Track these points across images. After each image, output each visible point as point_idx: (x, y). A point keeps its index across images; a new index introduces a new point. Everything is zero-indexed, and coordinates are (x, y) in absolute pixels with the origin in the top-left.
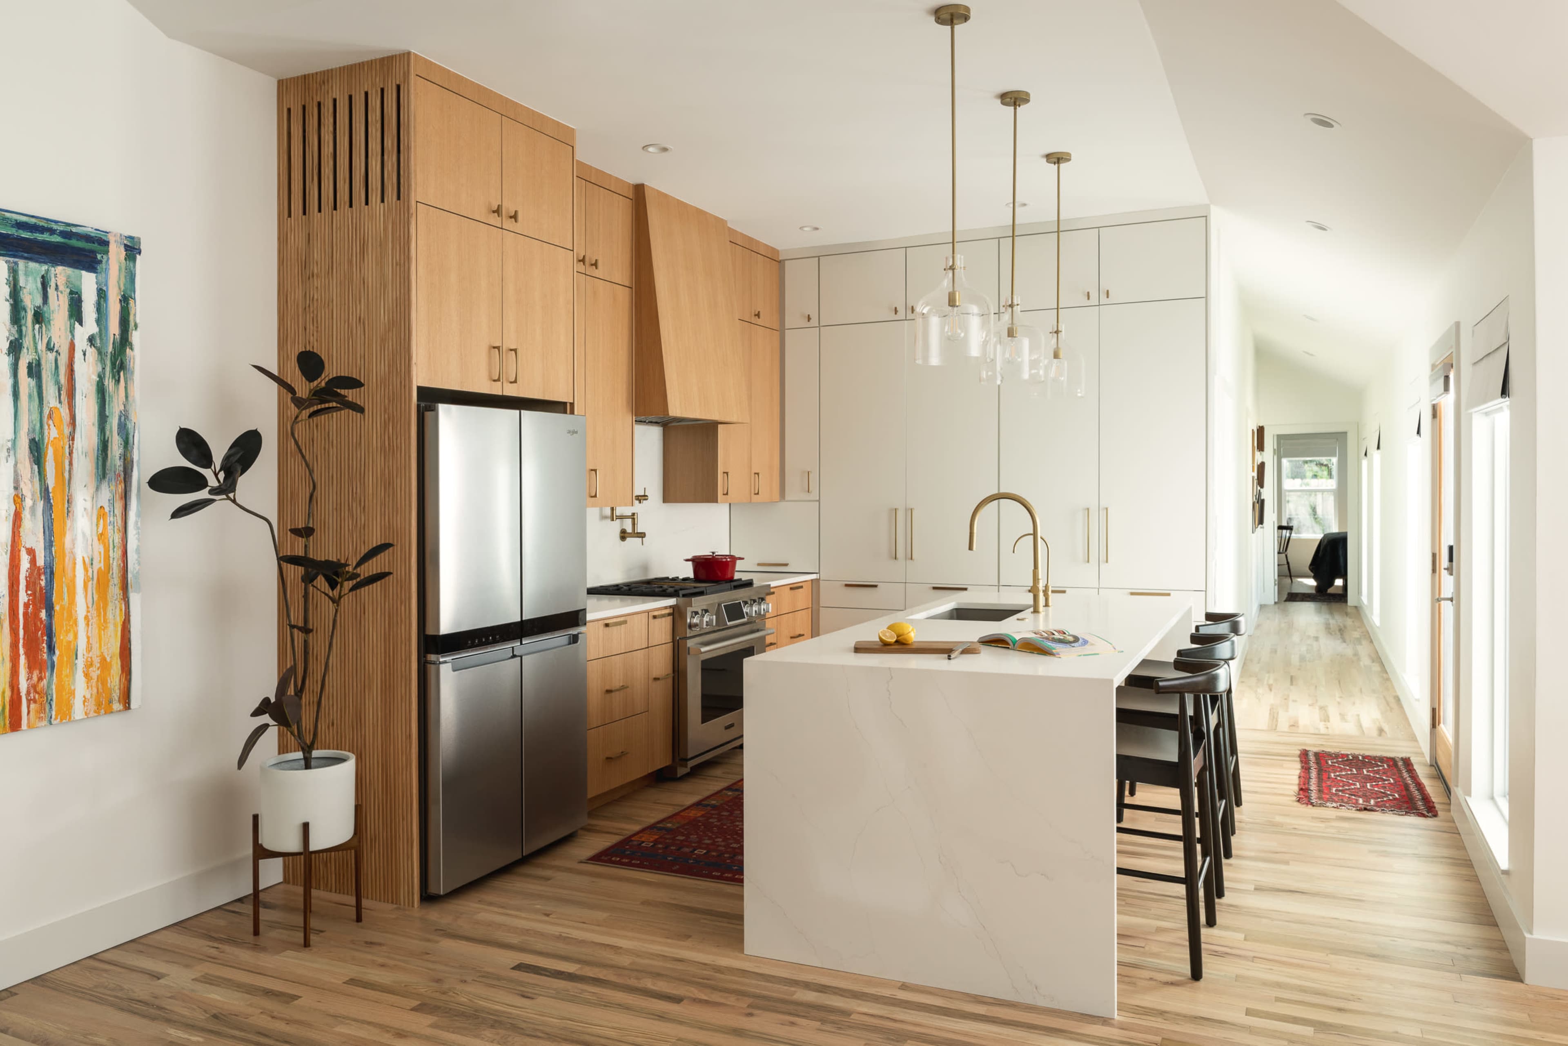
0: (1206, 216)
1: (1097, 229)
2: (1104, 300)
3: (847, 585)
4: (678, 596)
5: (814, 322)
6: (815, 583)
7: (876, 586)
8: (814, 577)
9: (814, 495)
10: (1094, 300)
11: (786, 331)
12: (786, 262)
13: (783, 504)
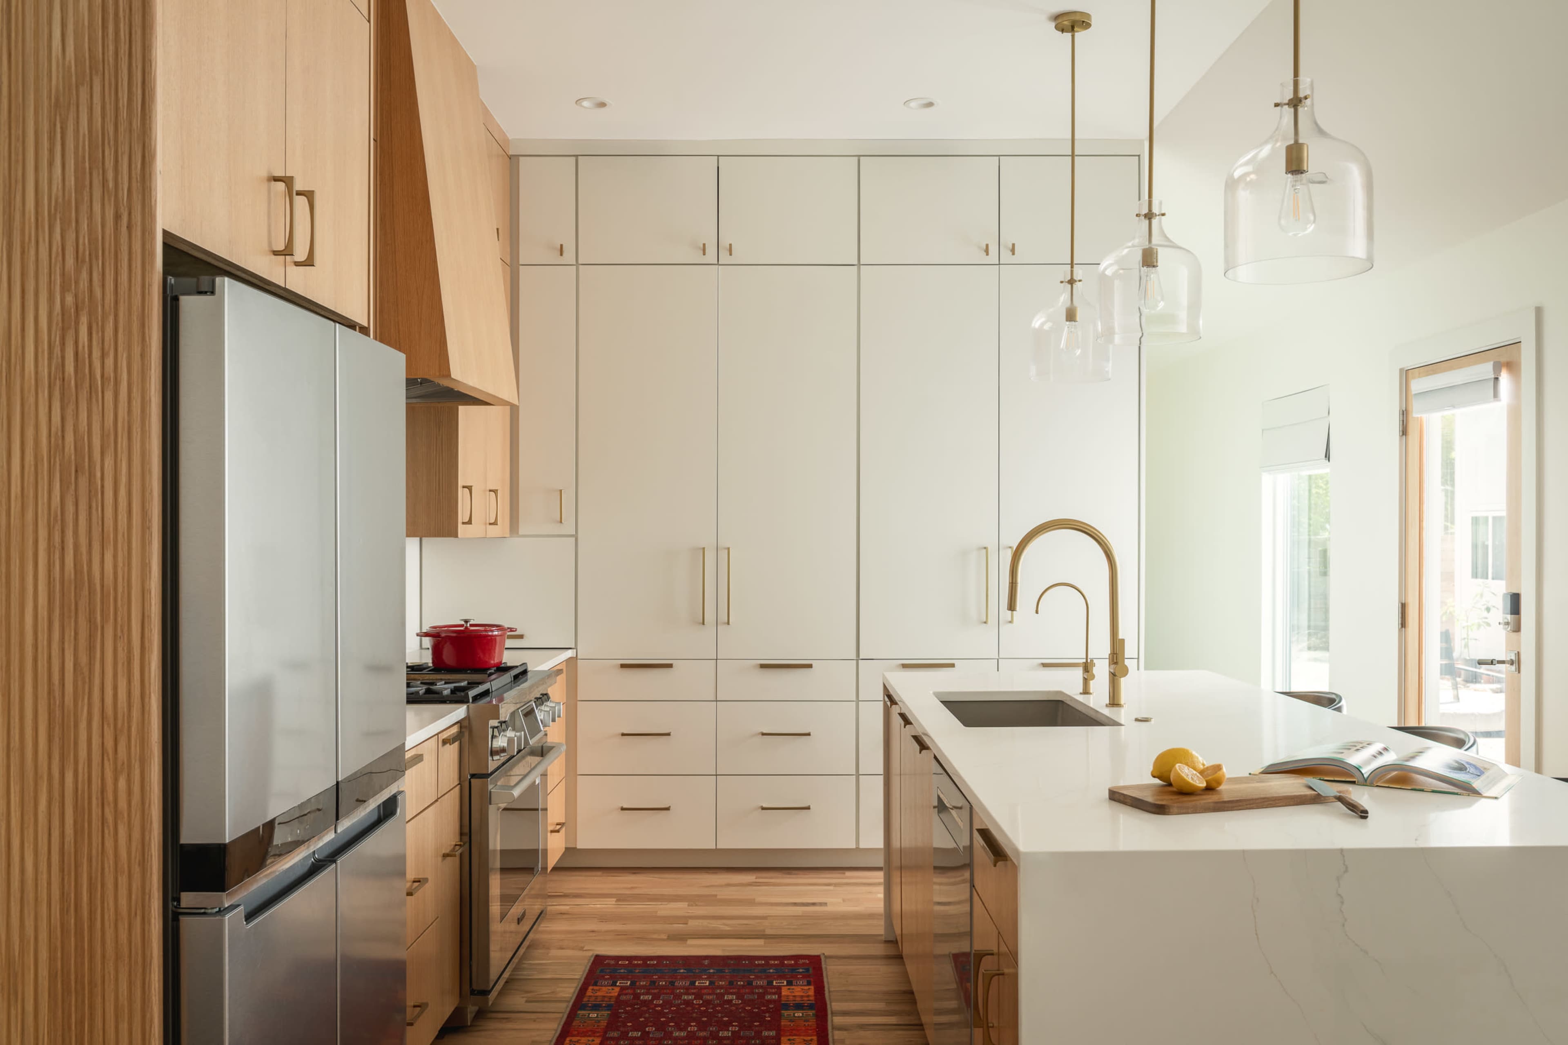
0: (1139, 156)
1: (998, 157)
2: (1006, 256)
3: (623, 666)
4: (468, 702)
5: (569, 256)
6: (572, 662)
7: (670, 666)
8: (569, 654)
9: (568, 527)
10: (993, 258)
11: (521, 267)
12: (521, 158)
13: (516, 540)
